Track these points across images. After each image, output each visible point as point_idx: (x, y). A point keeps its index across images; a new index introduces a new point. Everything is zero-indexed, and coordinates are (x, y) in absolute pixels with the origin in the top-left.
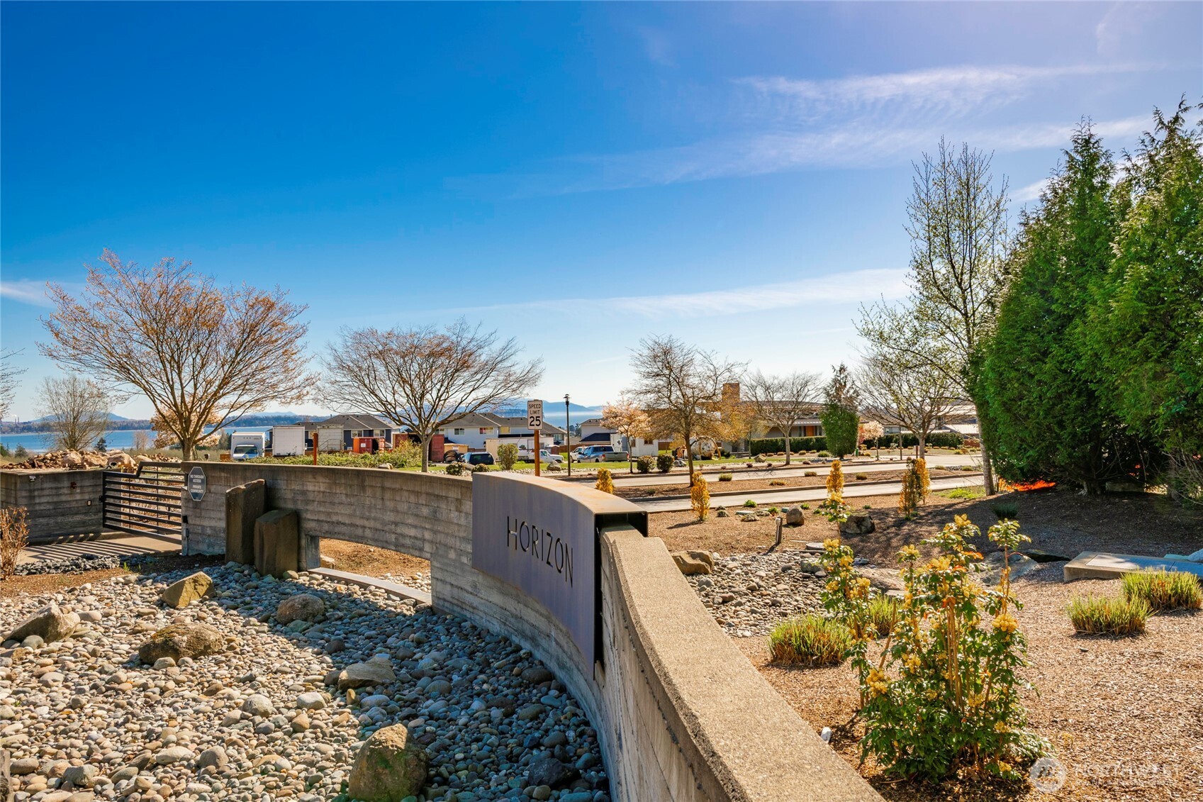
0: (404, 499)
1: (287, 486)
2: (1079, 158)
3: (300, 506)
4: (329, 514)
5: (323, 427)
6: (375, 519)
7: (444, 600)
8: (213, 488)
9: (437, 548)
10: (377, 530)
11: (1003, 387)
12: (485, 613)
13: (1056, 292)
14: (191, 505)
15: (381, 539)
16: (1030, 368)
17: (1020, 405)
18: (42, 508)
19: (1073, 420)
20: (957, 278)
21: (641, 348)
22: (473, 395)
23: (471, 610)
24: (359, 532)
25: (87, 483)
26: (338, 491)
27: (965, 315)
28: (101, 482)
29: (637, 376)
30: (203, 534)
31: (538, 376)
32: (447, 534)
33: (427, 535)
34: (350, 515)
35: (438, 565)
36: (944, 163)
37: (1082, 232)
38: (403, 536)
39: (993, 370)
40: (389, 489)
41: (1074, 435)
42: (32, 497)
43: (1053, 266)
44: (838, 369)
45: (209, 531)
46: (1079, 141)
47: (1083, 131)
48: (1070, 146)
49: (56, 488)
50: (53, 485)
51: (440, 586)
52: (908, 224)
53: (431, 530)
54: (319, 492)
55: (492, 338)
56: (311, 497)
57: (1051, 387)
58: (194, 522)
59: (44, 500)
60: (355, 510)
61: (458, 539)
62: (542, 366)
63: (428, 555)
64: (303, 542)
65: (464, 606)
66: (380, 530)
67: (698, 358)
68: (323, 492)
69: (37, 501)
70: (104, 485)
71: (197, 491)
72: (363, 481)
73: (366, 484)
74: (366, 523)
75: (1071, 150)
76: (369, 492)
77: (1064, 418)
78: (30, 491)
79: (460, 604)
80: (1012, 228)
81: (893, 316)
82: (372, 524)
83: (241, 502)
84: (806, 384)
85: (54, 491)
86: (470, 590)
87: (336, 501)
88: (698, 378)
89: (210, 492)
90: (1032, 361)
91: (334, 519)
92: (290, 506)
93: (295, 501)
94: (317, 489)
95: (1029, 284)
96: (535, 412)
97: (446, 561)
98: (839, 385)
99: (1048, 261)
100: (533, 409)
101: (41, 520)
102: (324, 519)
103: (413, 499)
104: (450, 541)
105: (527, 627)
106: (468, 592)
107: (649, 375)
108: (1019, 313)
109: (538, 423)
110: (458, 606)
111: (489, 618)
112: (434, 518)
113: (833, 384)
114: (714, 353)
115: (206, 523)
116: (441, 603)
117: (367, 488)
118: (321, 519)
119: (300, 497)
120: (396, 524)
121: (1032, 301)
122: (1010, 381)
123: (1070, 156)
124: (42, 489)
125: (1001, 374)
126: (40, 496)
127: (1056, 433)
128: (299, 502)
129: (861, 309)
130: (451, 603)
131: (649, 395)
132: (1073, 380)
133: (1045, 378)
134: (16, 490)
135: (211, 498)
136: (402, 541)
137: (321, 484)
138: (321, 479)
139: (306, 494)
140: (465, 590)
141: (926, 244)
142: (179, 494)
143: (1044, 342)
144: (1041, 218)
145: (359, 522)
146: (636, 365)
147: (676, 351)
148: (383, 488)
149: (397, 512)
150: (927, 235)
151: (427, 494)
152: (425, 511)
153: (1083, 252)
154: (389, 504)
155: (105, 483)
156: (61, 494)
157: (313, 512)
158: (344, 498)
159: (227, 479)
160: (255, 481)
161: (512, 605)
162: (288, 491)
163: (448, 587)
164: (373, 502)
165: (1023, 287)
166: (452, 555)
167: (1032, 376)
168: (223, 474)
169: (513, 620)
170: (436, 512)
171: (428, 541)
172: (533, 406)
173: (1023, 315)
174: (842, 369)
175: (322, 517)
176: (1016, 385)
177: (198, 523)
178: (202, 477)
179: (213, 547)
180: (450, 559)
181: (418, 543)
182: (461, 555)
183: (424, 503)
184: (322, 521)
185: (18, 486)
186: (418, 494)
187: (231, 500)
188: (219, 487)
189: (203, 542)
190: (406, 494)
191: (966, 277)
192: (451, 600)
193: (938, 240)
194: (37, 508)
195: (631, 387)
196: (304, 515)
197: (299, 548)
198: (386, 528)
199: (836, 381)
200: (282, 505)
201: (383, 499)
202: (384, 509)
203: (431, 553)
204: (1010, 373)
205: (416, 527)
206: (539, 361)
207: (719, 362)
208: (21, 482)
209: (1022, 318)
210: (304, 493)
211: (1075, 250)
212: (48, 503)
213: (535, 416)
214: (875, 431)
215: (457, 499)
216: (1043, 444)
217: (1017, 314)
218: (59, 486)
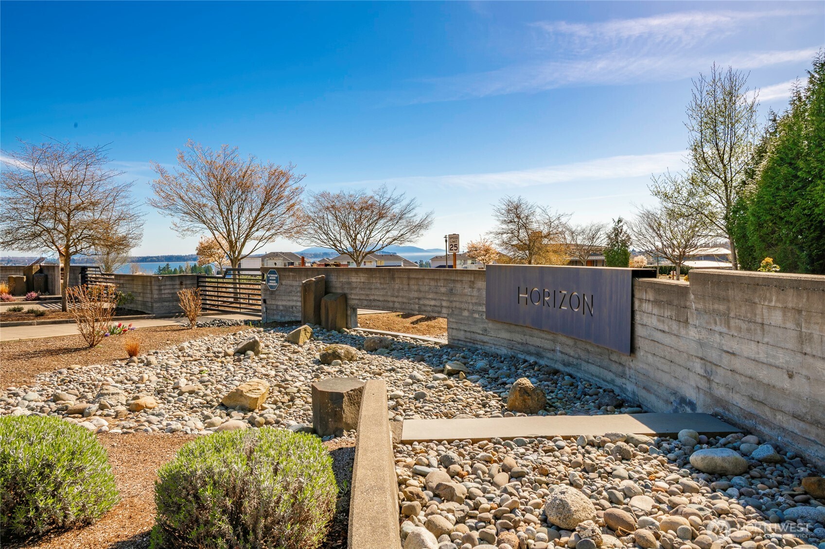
0: (425, 283)
1: (337, 279)
2: (816, 75)
3: (346, 291)
4: (367, 295)
5: (270, 259)
6: (402, 297)
7: (459, 340)
8: (284, 282)
9: (452, 310)
10: (404, 303)
11: (761, 226)
12: (494, 344)
13: (801, 164)
14: (268, 293)
15: (407, 308)
16: (781, 213)
17: (772, 238)
18: (166, 296)
19: (810, 246)
20: (720, 157)
21: (500, 204)
22: (387, 236)
23: (481, 344)
24: (391, 305)
25: (188, 282)
26: (374, 281)
27: (725, 181)
28: (196, 282)
29: (498, 223)
30: (277, 309)
31: (430, 223)
32: (462, 302)
33: (444, 304)
34: (383, 295)
35: (454, 320)
36: (714, 80)
37: (820, 124)
38: (424, 305)
39: (753, 215)
40: (414, 278)
41: (810, 256)
42: (160, 290)
43: (799, 146)
44: (617, 221)
45: (281, 308)
46: (818, 65)
47: (820, 58)
48: (811, 68)
49: (173, 285)
50: (171, 283)
51: (455, 333)
52: (687, 121)
53: (447, 301)
54: (360, 282)
55: (402, 198)
56: (354, 285)
57: (795, 225)
58: (270, 303)
59: (166, 291)
60: (387, 292)
61: (470, 304)
62: (433, 216)
63: (446, 315)
64: (349, 312)
65: (475, 342)
66: (406, 303)
67: (538, 211)
68: (363, 282)
69: (163, 292)
70: (198, 283)
71: (272, 284)
72: (393, 275)
73: (396, 276)
74: (396, 299)
75: (812, 71)
76: (398, 281)
77: (804, 245)
78: (160, 286)
79: (472, 341)
80: (762, 123)
81: (675, 183)
82: (400, 300)
83: (313, 288)
84: (599, 230)
85: (171, 287)
86: (481, 332)
87: (373, 287)
88: (537, 224)
89: (282, 284)
90: (783, 209)
91: (372, 298)
92: (339, 291)
93: (343, 289)
94: (358, 280)
95: (782, 159)
96: (454, 242)
97: (460, 317)
98: (617, 232)
99: (795, 144)
100: (452, 239)
101: (166, 304)
102: (364, 298)
103: (433, 283)
104: (464, 306)
105: (532, 349)
106: (479, 334)
107: (504, 222)
108: (774, 178)
109: (456, 248)
110: (470, 342)
111: (497, 347)
112: (451, 292)
113: (613, 231)
114: (549, 207)
115: (280, 303)
116: (456, 342)
117: (396, 279)
118: (361, 298)
119: (346, 286)
120: (419, 299)
121: (785, 170)
122: (766, 222)
123: (811, 74)
124: (165, 285)
125: (759, 218)
126: (164, 289)
127: (797, 255)
128: (346, 289)
129: (652, 178)
130: (464, 341)
131: (505, 236)
132: (811, 221)
133: (791, 219)
134: (151, 285)
135: (282, 288)
136: (423, 308)
137: (362, 278)
138: (361, 275)
139: (350, 284)
140: (477, 333)
141: (700, 135)
142: (260, 287)
143: (791, 197)
144: (790, 116)
145: (390, 299)
146: (497, 216)
147: (524, 206)
148: (409, 278)
149: (420, 291)
150: (700, 128)
151: (445, 280)
152: (443, 290)
153: (820, 137)
154: (415, 288)
155: (198, 282)
156: (175, 289)
157: (355, 294)
158: (379, 285)
159: (294, 277)
160: (320, 276)
161: (518, 337)
162: (337, 282)
163: (462, 333)
164: (401, 286)
165: (777, 161)
166: (466, 313)
167: (781, 219)
168: (291, 274)
169: (519, 346)
170: (452, 290)
171: (445, 307)
172: (452, 238)
173: (777, 179)
174: (620, 221)
175: (363, 297)
176: (770, 225)
177: (273, 303)
178: (276, 276)
179: (285, 317)
180: (463, 316)
181: (437, 309)
182: (473, 313)
183: (442, 285)
184: (363, 299)
185: (153, 282)
186: (437, 280)
187: (306, 288)
188: (288, 282)
189: (277, 314)
190: (427, 281)
191: (726, 156)
192: (465, 339)
193: (709, 131)
194: (163, 296)
195: (492, 230)
196: (349, 296)
197: (347, 315)
198: (410, 302)
199: (615, 229)
200: (333, 290)
201: (408, 284)
202: (410, 290)
203: (448, 314)
204: (766, 217)
205: (435, 300)
206: (432, 213)
207: (553, 214)
208: (155, 281)
209: (776, 181)
210: (349, 283)
211: (815, 136)
212: (169, 293)
213: (453, 244)
214: (642, 262)
215: (470, 281)
216: (788, 262)
217: (773, 178)
218: (174, 283)
